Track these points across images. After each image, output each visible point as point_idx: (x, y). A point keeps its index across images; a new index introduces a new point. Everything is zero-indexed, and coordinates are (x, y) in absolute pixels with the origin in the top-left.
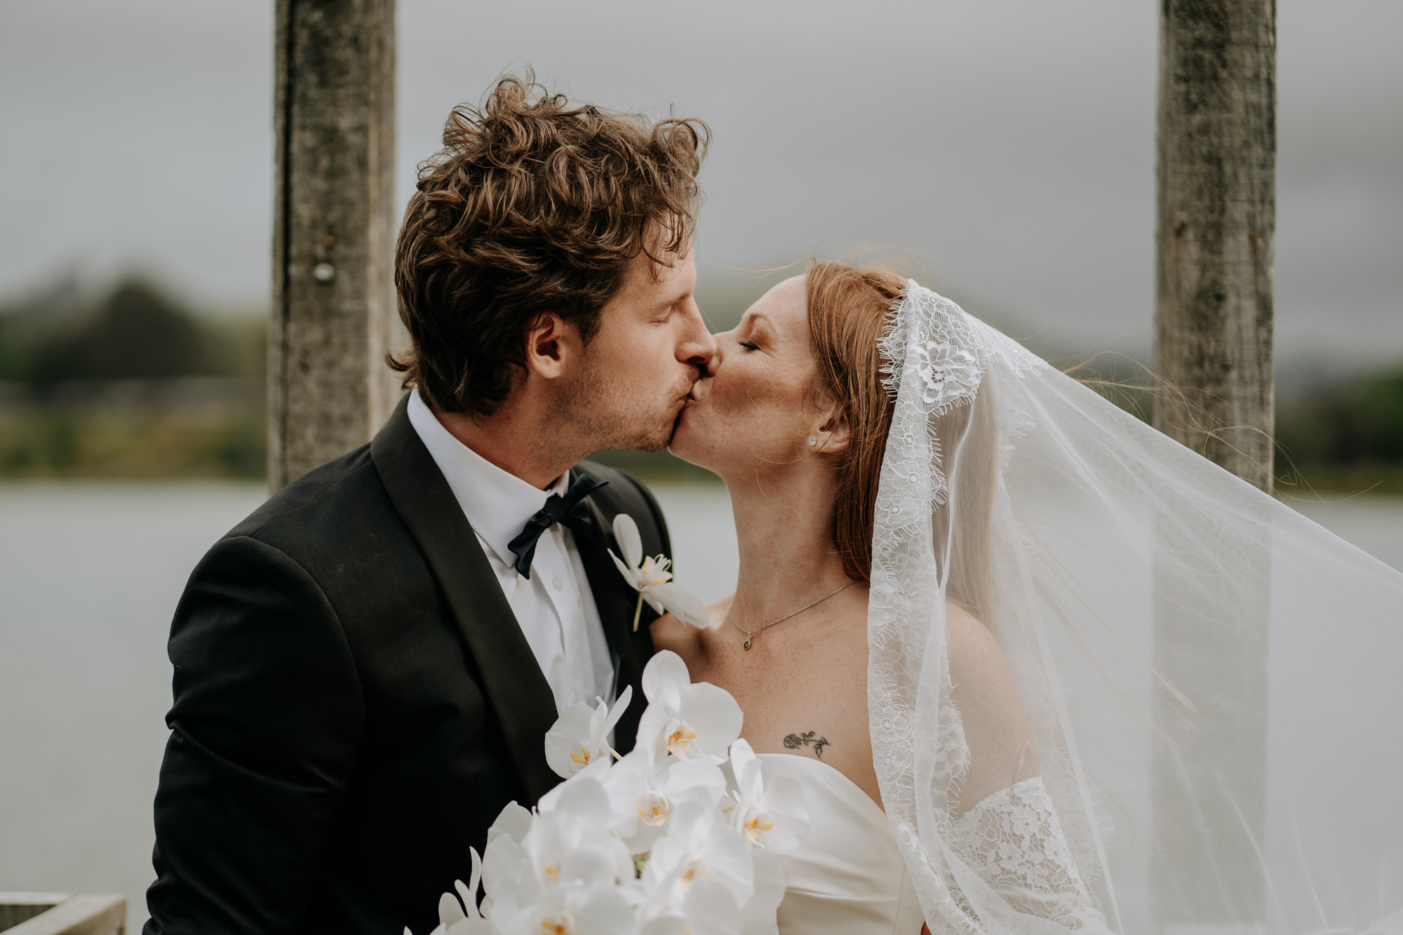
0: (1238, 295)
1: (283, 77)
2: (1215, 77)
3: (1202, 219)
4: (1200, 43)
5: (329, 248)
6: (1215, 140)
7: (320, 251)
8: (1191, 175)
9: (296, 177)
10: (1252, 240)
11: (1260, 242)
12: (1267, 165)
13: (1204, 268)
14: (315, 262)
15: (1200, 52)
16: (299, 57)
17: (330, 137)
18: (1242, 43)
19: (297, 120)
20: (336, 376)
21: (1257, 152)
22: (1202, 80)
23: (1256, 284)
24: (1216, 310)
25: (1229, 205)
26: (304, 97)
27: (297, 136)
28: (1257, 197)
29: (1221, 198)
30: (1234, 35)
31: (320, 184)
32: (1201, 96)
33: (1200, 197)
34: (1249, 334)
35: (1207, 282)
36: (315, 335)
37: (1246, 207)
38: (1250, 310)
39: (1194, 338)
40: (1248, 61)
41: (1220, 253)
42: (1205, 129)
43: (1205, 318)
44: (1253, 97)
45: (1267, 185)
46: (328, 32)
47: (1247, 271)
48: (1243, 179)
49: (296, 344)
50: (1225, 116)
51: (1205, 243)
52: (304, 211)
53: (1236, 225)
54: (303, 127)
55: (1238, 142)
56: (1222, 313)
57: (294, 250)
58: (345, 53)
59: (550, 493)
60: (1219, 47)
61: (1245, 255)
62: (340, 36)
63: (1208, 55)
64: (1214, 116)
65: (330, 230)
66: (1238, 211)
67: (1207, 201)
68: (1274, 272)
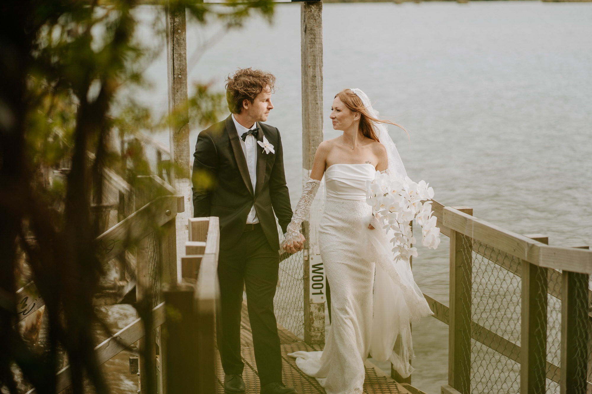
0: (318, 76)
1: (172, 45)
2: (314, 43)
3: (313, 65)
4: (312, 38)
5: (180, 72)
6: (314, 53)
7: (179, 73)
8: (311, 58)
9: (175, 61)
10: (320, 68)
11: (321, 68)
12: (322, 56)
13: (313, 72)
14: (179, 75)
15: (312, 39)
16: (175, 42)
17: (180, 55)
18: (318, 38)
19: (175, 52)
20: (182, 93)
21: (320, 55)
22: (312, 44)
23: (320, 74)
24: (315, 78)
25: (316, 63)
26: (176, 49)
27: (174, 55)
28: (320, 61)
29: (315, 62)
30: (317, 37)
31: (179, 62)
32: (312, 46)
33: (312, 62)
34: (320, 82)
35: (314, 75)
36: (179, 86)
37: (319, 63)
38: (320, 78)
39: (312, 83)
40: (319, 41)
41: (315, 70)
42: (313, 51)
43: (313, 80)
44: (319, 46)
45: (322, 59)
46: (179, 38)
47: (319, 72)
48: (318, 59)
49: (176, 88)
50: (316, 49)
51: (313, 68)
52: (176, 67)
53: (318, 66)
54: (176, 53)
55: (318, 53)
56: (316, 79)
57: (175, 73)
58: (182, 42)
59: (250, 129)
60: (314, 39)
61: (319, 70)
62: (181, 39)
63: (313, 40)
64: (314, 49)
65: (181, 69)
66: (318, 63)
67: (313, 62)
68: (323, 72)
